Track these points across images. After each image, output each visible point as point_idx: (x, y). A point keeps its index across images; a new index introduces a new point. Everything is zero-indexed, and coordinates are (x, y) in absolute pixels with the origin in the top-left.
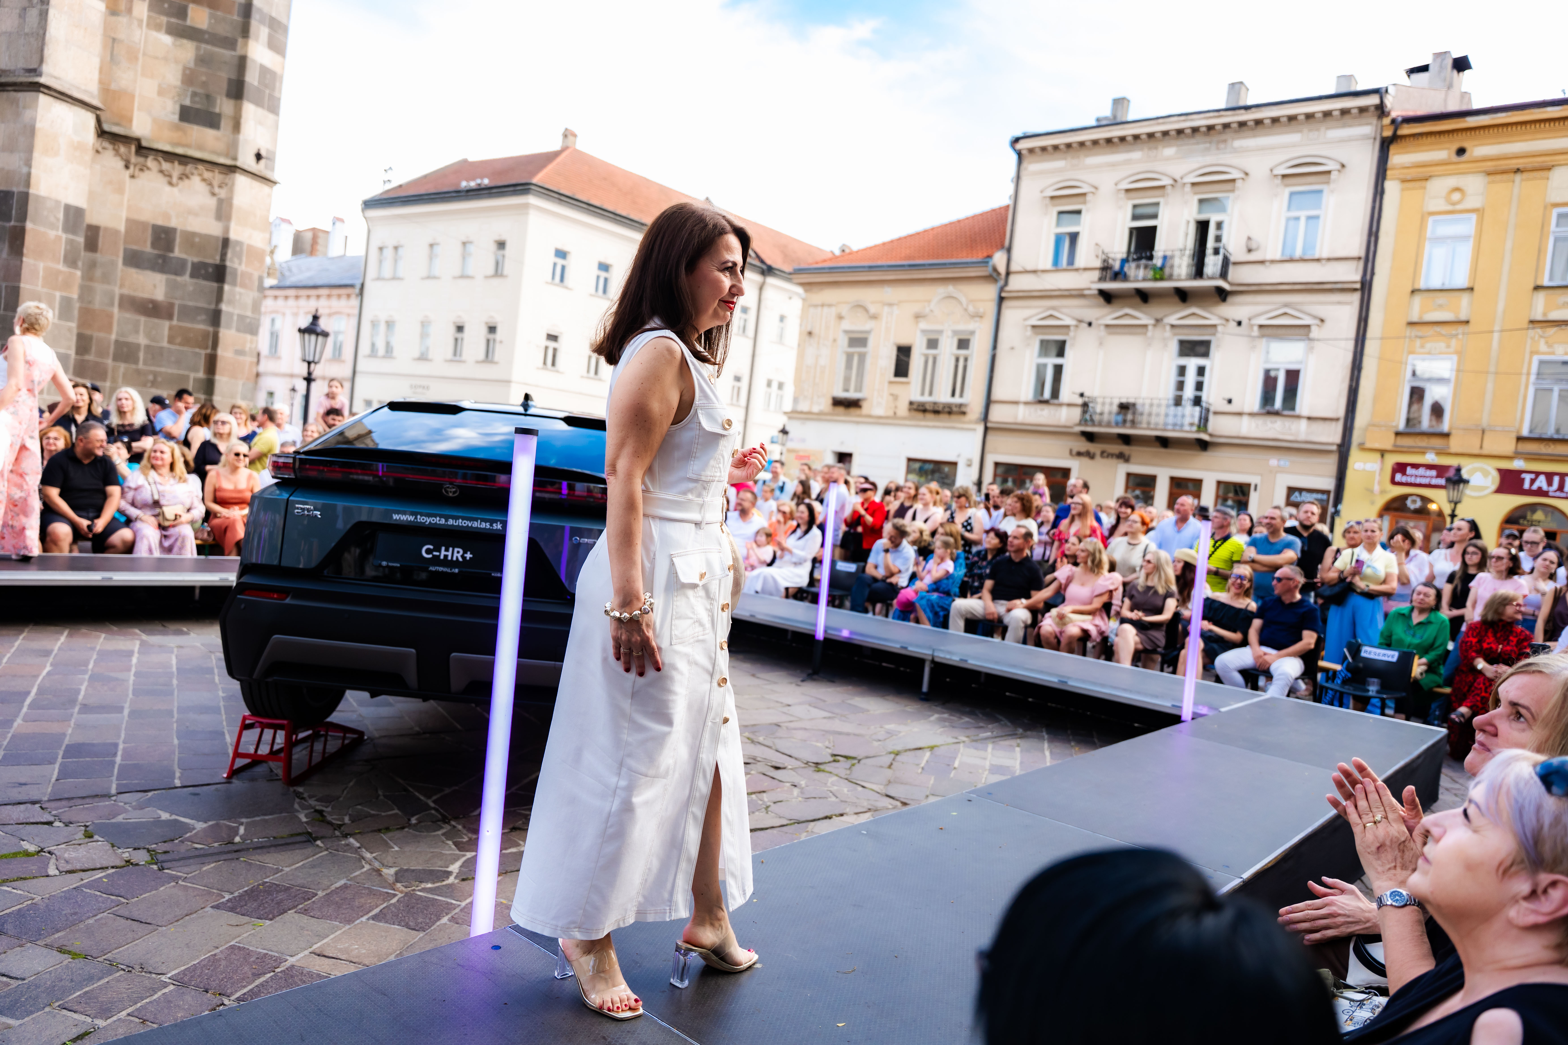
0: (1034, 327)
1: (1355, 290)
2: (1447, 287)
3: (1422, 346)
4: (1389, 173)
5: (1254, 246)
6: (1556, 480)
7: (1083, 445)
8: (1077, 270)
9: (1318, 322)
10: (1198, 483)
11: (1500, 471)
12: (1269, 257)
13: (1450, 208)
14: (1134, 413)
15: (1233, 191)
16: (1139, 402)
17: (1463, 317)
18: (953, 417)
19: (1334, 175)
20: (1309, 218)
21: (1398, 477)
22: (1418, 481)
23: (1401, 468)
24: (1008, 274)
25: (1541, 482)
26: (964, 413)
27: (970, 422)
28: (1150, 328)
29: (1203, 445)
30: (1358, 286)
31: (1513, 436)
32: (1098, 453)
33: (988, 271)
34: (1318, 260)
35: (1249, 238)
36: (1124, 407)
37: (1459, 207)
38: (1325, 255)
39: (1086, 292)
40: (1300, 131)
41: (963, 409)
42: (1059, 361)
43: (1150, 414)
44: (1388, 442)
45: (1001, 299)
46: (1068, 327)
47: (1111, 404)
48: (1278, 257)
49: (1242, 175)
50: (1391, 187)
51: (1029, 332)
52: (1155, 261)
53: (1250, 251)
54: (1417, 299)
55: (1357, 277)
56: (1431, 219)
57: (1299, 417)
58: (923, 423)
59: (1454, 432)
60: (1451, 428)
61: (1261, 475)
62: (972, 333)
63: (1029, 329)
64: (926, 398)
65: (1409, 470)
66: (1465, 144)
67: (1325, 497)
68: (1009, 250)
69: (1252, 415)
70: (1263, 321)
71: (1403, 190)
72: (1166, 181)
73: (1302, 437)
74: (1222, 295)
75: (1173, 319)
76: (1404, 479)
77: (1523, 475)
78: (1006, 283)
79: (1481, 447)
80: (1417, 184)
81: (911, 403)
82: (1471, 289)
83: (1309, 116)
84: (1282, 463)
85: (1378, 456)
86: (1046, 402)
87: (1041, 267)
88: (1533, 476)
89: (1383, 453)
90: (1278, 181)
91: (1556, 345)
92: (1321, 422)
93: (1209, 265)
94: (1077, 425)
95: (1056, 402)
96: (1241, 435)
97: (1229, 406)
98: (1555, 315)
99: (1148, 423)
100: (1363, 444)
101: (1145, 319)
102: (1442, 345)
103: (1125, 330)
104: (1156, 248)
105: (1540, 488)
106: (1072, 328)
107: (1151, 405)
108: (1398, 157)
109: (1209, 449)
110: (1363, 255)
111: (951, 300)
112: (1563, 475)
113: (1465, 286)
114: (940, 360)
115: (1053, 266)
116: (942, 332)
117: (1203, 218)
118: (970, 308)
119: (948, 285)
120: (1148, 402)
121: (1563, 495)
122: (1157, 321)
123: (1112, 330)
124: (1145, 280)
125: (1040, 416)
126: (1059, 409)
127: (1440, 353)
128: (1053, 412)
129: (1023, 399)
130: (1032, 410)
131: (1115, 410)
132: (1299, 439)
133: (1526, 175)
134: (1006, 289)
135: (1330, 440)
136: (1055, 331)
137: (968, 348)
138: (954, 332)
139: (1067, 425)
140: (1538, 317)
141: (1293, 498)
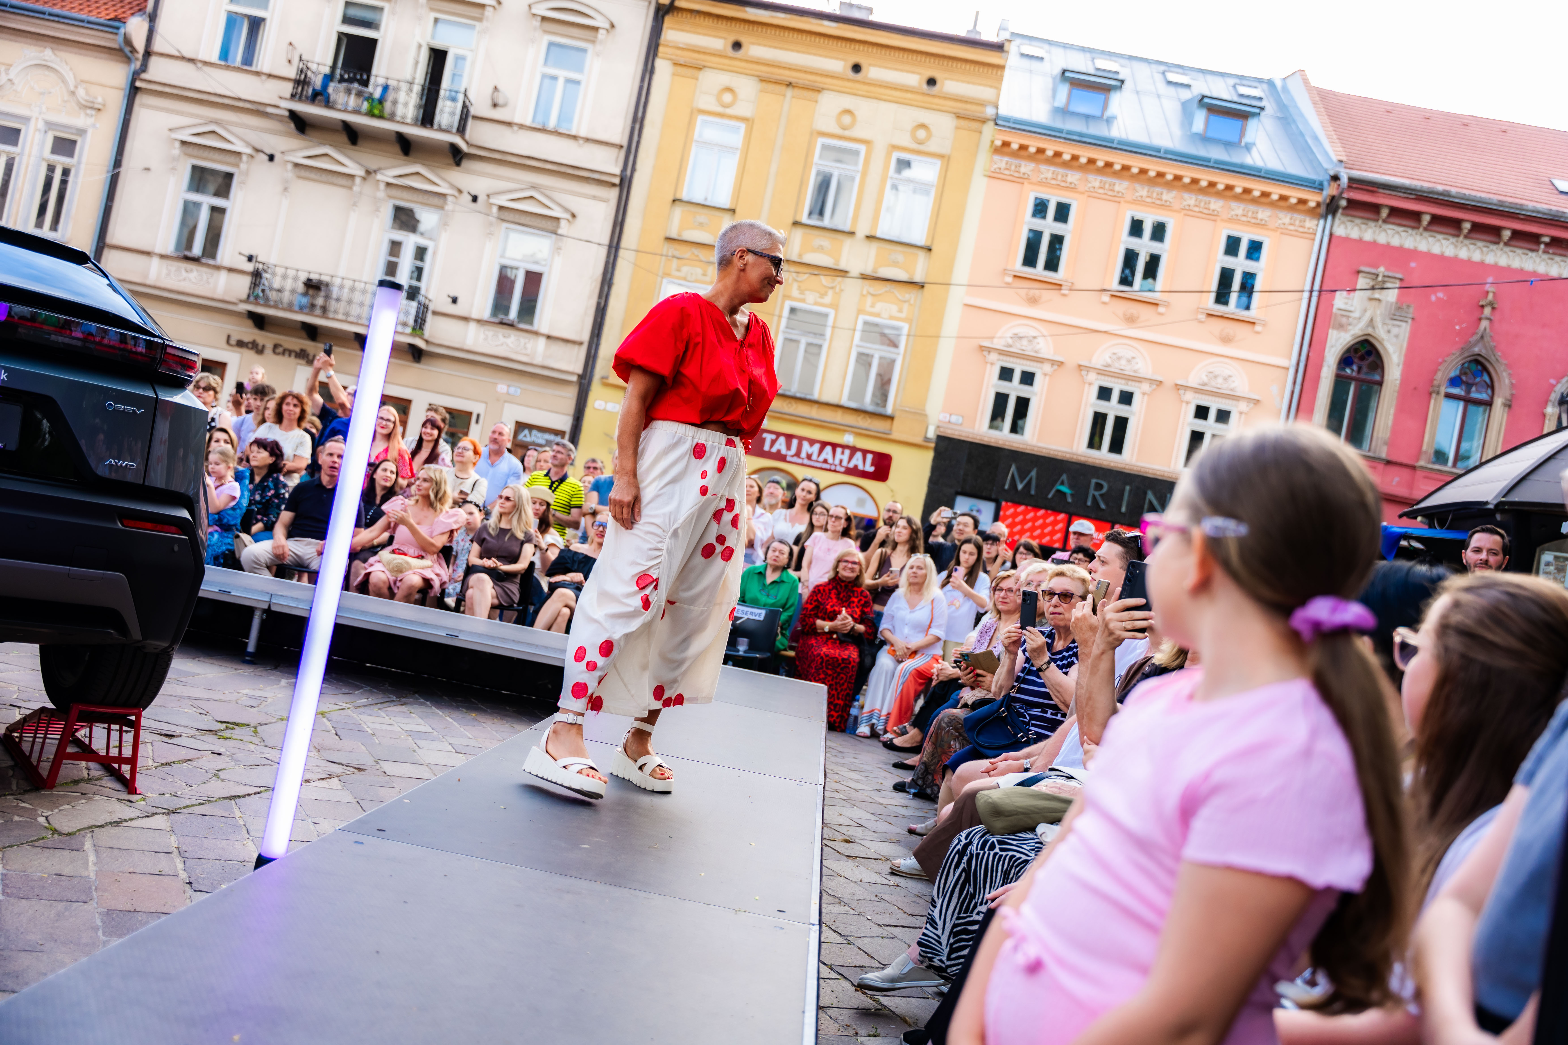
0: (183, 143)
1: (614, 185)
2: (707, 203)
3: (678, 270)
4: (661, 49)
5: (500, 101)
6: (795, 442)
7: (249, 333)
8: (258, 74)
9: (568, 216)
10: (410, 404)
12: (517, 120)
13: (720, 110)
14: (326, 297)
15: (480, 20)
16: (336, 282)
19: (602, 34)
20: (568, 81)
24: (148, 54)
25: (781, 445)
28: (358, 181)
29: (417, 354)
30: (617, 181)
32: (269, 346)
33: (115, 42)
34: (575, 137)
35: (496, 88)
36: (313, 286)
37: (729, 111)
38: (583, 133)
39: (270, 110)
42: (219, 202)
43: (348, 302)
45: (134, 90)
46: (238, 154)
47: (295, 278)
48: (528, 122)
49: (494, 3)
50: (662, 67)
51: (177, 150)
52: (370, 89)
53: (495, 105)
54: (678, 212)
55: (617, 171)
56: (700, 118)
57: (536, 333)
61: (486, 403)
62: (82, 132)
63: (177, 144)
66: (742, 38)
68: (153, 18)
69: (480, 322)
70: (503, 201)
71: (674, 74)
73: (538, 360)
74: (456, 156)
75: (388, 175)
77: (765, 435)
78: (144, 68)
80: (690, 72)
82: (733, 211)
84: (512, 390)
86: (195, 260)
87: (202, 56)
88: (773, 437)
90: (537, 23)
91: (807, 293)
92: (562, 344)
93: (442, 111)
94: (242, 301)
95: (211, 262)
96: (466, 347)
97: (453, 306)
98: (809, 258)
99: (347, 314)
100: (607, 378)
101: (352, 167)
102: (699, 271)
103: (324, 177)
104: (375, 71)
105: (779, 451)
106: (244, 158)
107: (352, 289)
108: (673, 34)
109: (423, 360)
110: (625, 143)
111: (46, 72)
112: (801, 439)
113: (727, 206)
114: (20, 164)
115: (220, 58)
116: (26, 120)
117: (439, 44)
118: (81, 92)
119: (45, 47)
120: (348, 284)
121: (799, 461)
122: (368, 172)
123: (303, 173)
124: (356, 112)
125: (184, 280)
126: (215, 273)
127: (696, 281)
128: (205, 277)
129: (158, 250)
130: (173, 269)
131: (301, 288)
132: (535, 362)
133: (797, 92)
134: (144, 76)
135: (570, 368)
136: (217, 156)
137: (71, 154)
138: (50, 125)
139: (227, 298)
140: (794, 258)
141: (521, 437)
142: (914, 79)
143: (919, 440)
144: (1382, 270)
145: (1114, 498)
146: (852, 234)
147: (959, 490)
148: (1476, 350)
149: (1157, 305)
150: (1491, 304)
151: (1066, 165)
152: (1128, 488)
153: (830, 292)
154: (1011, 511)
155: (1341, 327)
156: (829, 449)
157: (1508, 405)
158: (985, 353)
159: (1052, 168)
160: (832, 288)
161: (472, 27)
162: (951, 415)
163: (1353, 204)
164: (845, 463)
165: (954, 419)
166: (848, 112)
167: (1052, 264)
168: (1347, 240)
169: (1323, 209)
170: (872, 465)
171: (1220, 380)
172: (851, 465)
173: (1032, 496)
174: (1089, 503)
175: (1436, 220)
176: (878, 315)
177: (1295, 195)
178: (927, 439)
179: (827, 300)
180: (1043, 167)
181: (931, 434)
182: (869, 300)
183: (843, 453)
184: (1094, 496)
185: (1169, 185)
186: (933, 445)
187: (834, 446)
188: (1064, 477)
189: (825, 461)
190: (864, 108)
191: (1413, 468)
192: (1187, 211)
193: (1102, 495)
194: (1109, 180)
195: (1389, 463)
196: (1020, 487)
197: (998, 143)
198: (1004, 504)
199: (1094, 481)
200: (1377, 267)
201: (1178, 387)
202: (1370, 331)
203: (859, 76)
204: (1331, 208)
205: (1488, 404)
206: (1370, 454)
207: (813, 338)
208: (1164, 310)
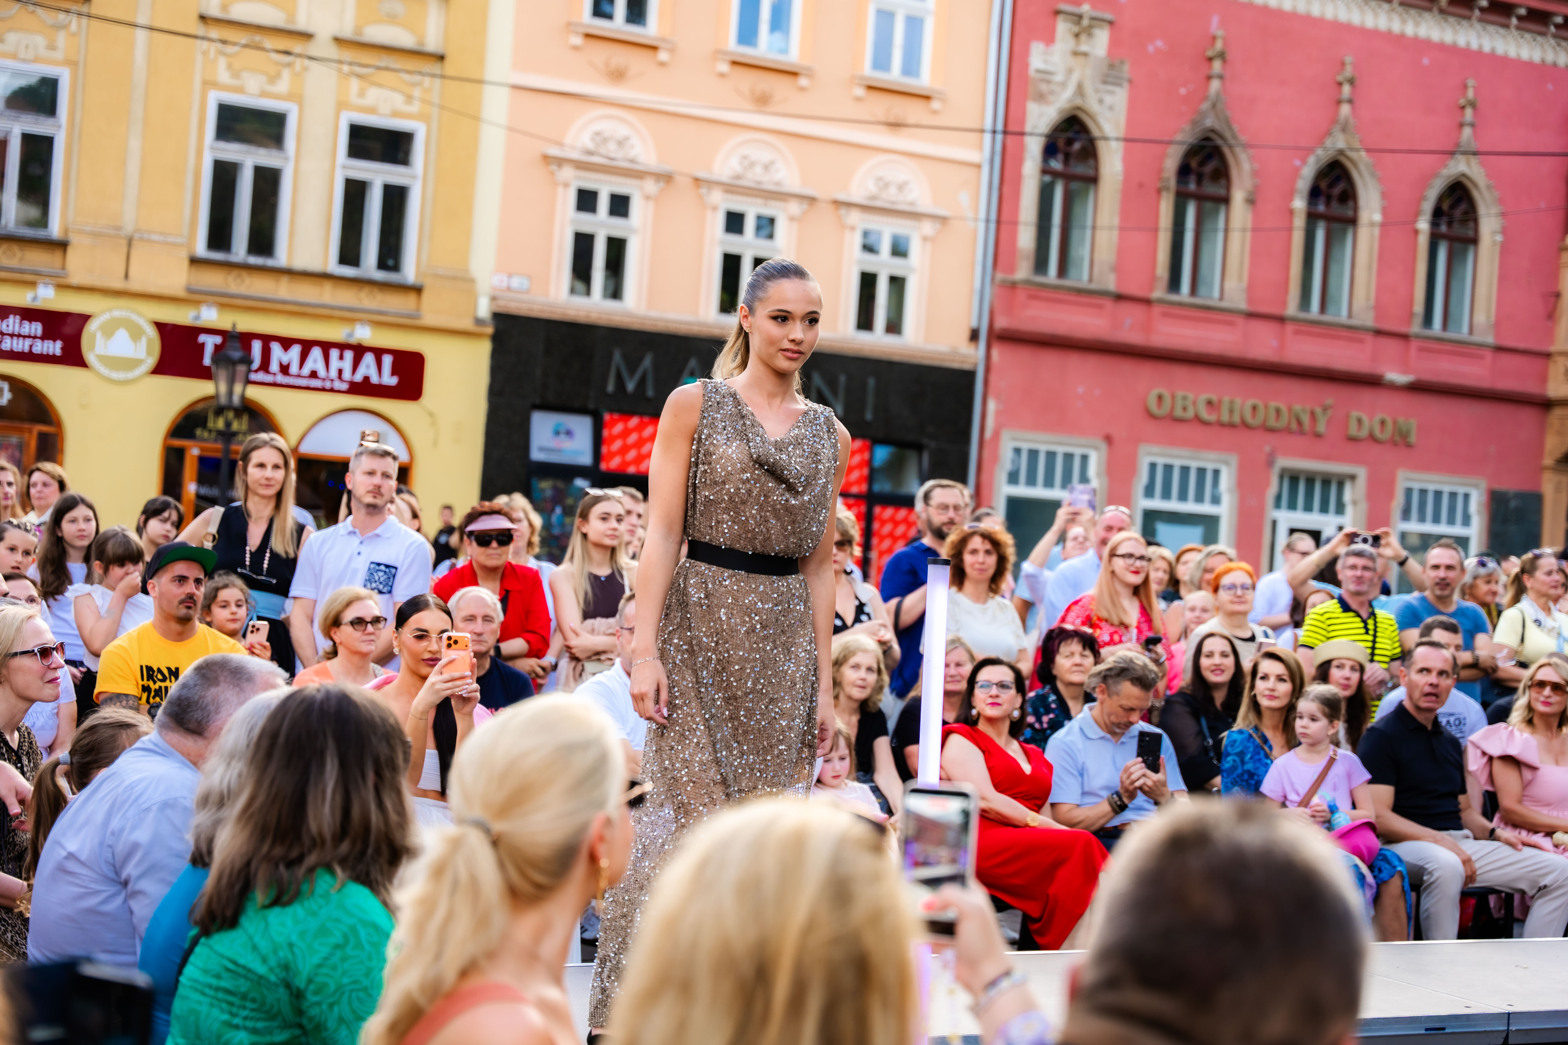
6: (257, 347)
11: (161, 327)
22: (9, 344)
31: (184, 255)
59: (74, 239)
60: (66, 231)
77: (202, 338)
79: (127, 276)
88: (218, 340)
91: (245, 75)
98: (242, 12)
102: (40, 41)
112: (267, 340)
121: (269, 378)
127: (36, 60)
140: (214, 11)
143: (467, 324)
144: (1086, 8)
147: (538, 401)
148: (1209, 122)
149: (793, 73)
150: (1222, 55)
153: (286, 74)
154: (619, 428)
155: (1041, 98)
156: (316, 353)
157: (1251, 201)
158: (554, 168)
160: (289, 65)
162: (510, 276)
164: (347, 375)
165: (516, 282)
167: (636, 11)
170: (393, 373)
171: (892, 190)
172: (358, 377)
173: (648, 400)
176: (372, 110)
178: (479, 322)
179: (283, 86)
181: (484, 310)
182: (355, 85)
183: (341, 357)
186: (490, 330)
187: (326, 347)
188: (693, 363)
189: (314, 375)
191: (1147, 302)
195: (1120, 298)
196: (631, 386)
198: (607, 417)
200: (1079, 4)
201: (838, 204)
202: (1078, 102)
205: (1225, 200)
206: (1094, 286)
207: (266, 157)
208: (803, 81)
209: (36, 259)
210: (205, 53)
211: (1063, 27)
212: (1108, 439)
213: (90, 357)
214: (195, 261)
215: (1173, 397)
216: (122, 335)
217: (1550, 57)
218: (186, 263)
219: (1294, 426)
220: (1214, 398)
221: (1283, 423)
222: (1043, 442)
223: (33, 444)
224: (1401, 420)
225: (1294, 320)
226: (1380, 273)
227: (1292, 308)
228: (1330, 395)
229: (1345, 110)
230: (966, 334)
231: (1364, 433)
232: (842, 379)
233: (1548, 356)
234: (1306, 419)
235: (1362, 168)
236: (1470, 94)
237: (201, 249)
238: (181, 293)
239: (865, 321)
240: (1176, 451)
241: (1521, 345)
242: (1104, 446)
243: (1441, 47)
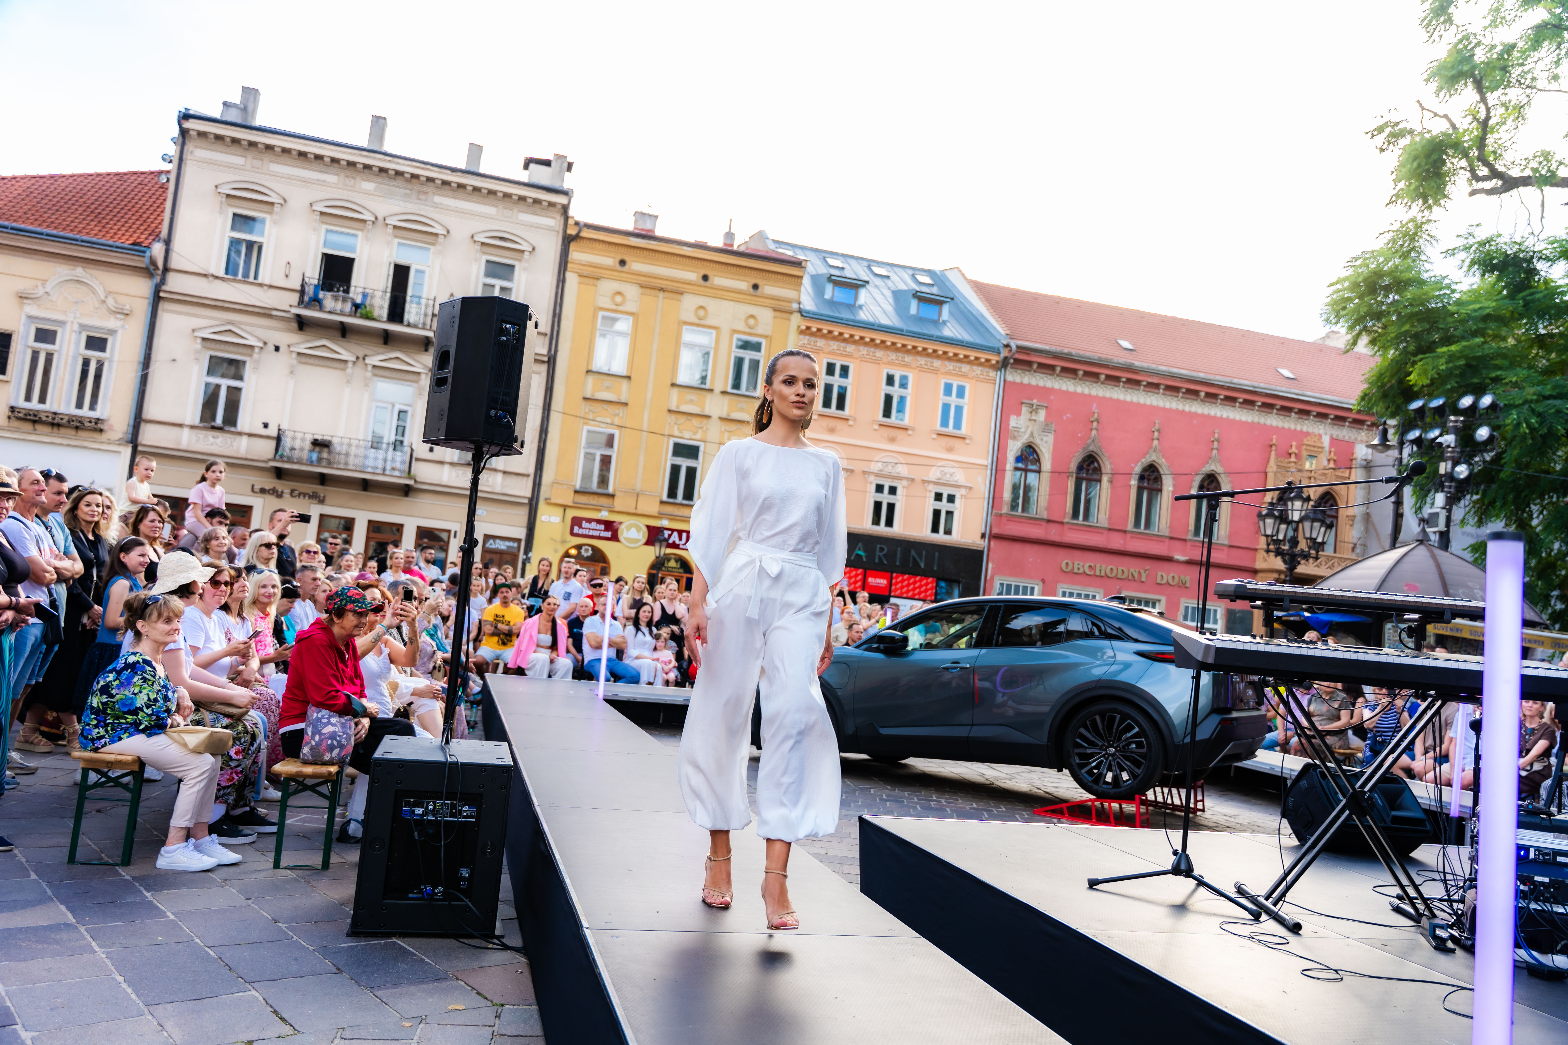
0: (204, 339)
1: (543, 362)
2: (610, 373)
3: (594, 420)
4: (569, 265)
7: (269, 482)
8: (261, 285)
10: (399, 528)
11: (648, 527)
13: (614, 307)
14: (330, 452)
15: (433, 244)
16: (335, 441)
17: (623, 401)
18: (81, 433)
19: (526, 255)
20: (503, 288)
21: (576, 529)
22: (591, 533)
23: (577, 522)
24: (166, 270)
25: (675, 537)
26: (101, 431)
27: (109, 442)
28: (350, 365)
29: (406, 491)
30: (546, 359)
31: (658, 500)
32: (287, 491)
33: (143, 262)
36: (320, 445)
37: (620, 308)
39: (274, 313)
40: (496, 206)
41: (99, 426)
42: (235, 383)
43: (347, 455)
44: (568, 499)
45: (157, 299)
46: (252, 347)
47: (303, 440)
49: (445, 233)
50: (571, 278)
51: (198, 345)
52: (351, 295)
54: (590, 379)
55: (544, 351)
56: (601, 314)
57: (495, 470)
58: (33, 437)
59: (617, 494)
60: (615, 490)
61: (461, 523)
62: (113, 332)
63: (199, 341)
64: (34, 405)
65: (585, 524)
66: (626, 258)
67: (515, 545)
68: (168, 242)
69: (452, 464)
71: (580, 283)
72: (367, 216)
73: (498, 489)
74: (426, 344)
75: (374, 360)
76: (581, 531)
77: (664, 531)
78: (163, 281)
79: (636, 508)
80: (591, 281)
81: (12, 409)
82: (629, 378)
83: (507, 196)
85: (561, 510)
86: (219, 429)
87: (210, 272)
88: (670, 532)
89: (565, 507)
90: (478, 247)
91: (684, 432)
92: (514, 477)
93: (409, 312)
94: (270, 460)
95: (233, 429)
96: (443, 483)
97: (431, 454)
98: (684, 408)
99: (346, 464)
100: (549, 499)
101: (345, 355)
102: (608, 420)
103: (321, 362)
104: (354, 281)
105: (674, 542)
106: (257, 350)
107: (349, 445)
108: (576, 254)
109: (410, 494)
110: (548, 332)
111: (78, 286)
113: (624, 374)
114: (59, 359)
115: (227, 273)
116: (62, 323)
117: (403, 261)
118: (110, 302)
119: (77, 266)
120: (346, 441)
122: (358, 358)
123: (304, 359)
124: (342, 314)
125: (212, 444)
126: (238, 438)
127: (607, 427)
128: (229, 441)
129: (188, 422)
130: (202, 436)
131: (308, 445)
132: (496, 491)
133: (666, 294)
134: (164, 288)
135: (522, 494)
136: (231, 348)
137: (103, 349)
138: (83, 327)
139: (249, 457)
140: (674, 408)
141: (488, 545)
142: (744, 285)
144: (1035, 401)
145: (891, 556)
146: (711, 390)
148: (1091, 448)
149: (907, 429)
150: (1097, 420)
151: (845, 340)
152: (899, 549)
153: (700, 431)
155: (1015, 438)
157: (1111, 481)
159: (836, 343)
160: (701, 428)
161: (429, 249)
163: (1018, 362)
166: (702, 307)
167: (841, 406)
168: (1014, 383)
169: (1000, 364)
171: (948, 476)
174: (877, 561)
175: (1064, 370)
177: (983, 356)
179: (698, 436)
180: (831, 343)
184: (879, 557)
185: (908, 352)
188: (860, 545)
190: (712, 305)
191: (1062, 523)
192: (921, 368)
193: (884, 555)
194: (872, 350)
195: (1049, 521)
197: (803, 328)
199: (878, 546)
200: (1032, 400)
201: (924, 481)
202: (1031, 440)
203: (707, 284)
204: (1004, 364)
205: (1100, 481)
206: (1037, 516)
207: (691, 463)
208: (910, 432)
209: (603, 501)
210: (669, 424)
211: (1024, 409)
212: (1043, 581)
213: (621, 538)
214: (662, 502)
215: (1073, 564)
216: (633, 530)
217: (1256, 420)
218: (658, 503)
219: (1130, 578)
220: (1092, 565)
221: (1125, 576)
222: (1013, 581)
223: (599, 571)
224: (1182, 577)
225: (1131, 532)
226: (1172, 512)
227: (1130, 526)
228: (1148, 565)
229: (1155, 442)
230: (980, 535)
231: (1164, 581)
232: (924, 552)
233: (1256, 550)
234: (1136, 575)
235: (1164, 467)
236: (1216, 436)
237: (665, 498)
238: (656, 515)
239: (935, 529)
240: (1075, 587)
241: (1242, 545)
242: (1041, 583)
243: (1203, 415)
